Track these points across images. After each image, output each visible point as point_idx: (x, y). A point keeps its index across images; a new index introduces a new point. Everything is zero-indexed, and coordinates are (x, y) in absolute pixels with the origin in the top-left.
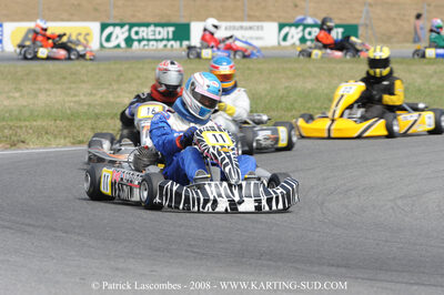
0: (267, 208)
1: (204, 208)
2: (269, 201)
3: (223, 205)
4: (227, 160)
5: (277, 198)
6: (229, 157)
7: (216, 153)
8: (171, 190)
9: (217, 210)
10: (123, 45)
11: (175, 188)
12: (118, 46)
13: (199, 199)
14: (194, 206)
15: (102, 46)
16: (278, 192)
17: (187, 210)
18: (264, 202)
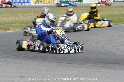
0: (78, 52)
1: (61, 52)
2: (78, 50)
3: (66, 51)
4: (65, 38)
5: (80, 49)
6: (66, 37)
7: (61, 36)
8: (51, 47)
9: (64, 52)
11: (52, 47)
13: (59, 50)
14: (58, 52)
16: (80, 47)
17: (56, 53)
18: (77, 50)
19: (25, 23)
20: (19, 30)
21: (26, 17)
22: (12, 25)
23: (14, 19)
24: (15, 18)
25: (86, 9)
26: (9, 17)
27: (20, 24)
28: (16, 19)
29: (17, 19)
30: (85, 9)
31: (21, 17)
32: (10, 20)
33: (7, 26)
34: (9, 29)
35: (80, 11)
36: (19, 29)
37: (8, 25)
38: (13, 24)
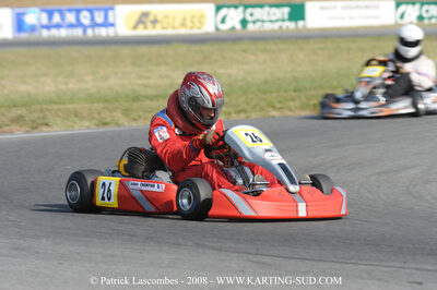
10: (238, 26)
12: (233, 28)
15: (217, 29)
19: (106, 101)
20: (88, 128)
21: (106, 78)
22: (56, 107)
23: (62, 87)
24: (66, 84)
25: (321, 45)
26: (43, 79)
27: (88, 106)
28: (71, 86)
29: (73, 85)
30: (321, 49)
31: (89, 78)
32: (47, 88)
33: (41, 111)
34: (46, 125)
35: (301, 56)
36: (87, 124)
37: (44, 106)
38: (62, 106)
